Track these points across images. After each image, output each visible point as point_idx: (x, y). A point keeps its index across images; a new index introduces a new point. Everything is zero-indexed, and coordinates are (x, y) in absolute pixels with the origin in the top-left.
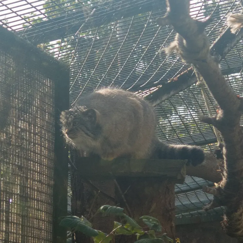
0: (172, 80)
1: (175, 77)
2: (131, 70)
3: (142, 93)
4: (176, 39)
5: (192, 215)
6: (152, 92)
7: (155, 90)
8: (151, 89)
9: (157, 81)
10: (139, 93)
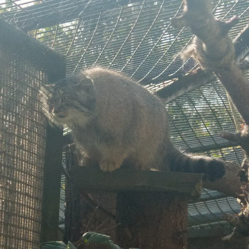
0: (190, 72)
1: (193, 69)
2: (143, 59)
3: (154, 86)
4: (194, 41)
5: (212, 226)
6: (166, 85)
7: (169, 84)
8: (165, 82)
9: (173, 73)
10: (151, 86)
